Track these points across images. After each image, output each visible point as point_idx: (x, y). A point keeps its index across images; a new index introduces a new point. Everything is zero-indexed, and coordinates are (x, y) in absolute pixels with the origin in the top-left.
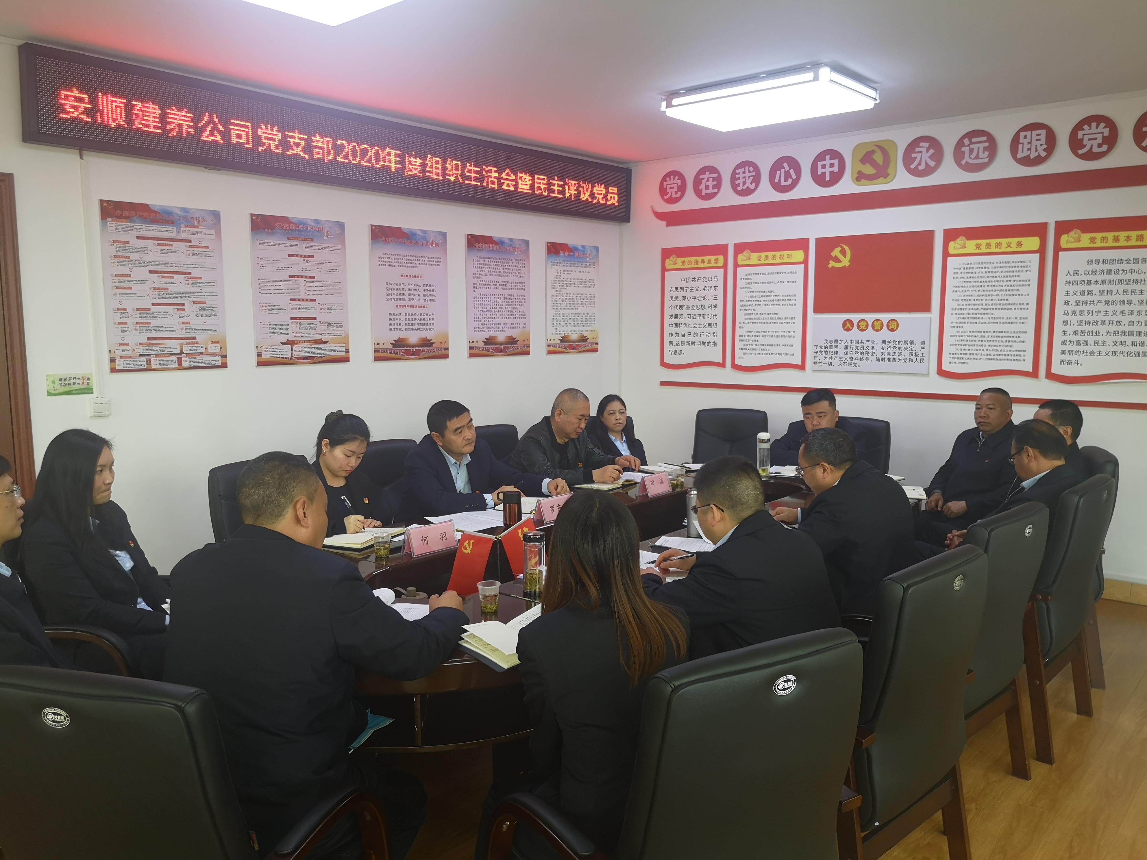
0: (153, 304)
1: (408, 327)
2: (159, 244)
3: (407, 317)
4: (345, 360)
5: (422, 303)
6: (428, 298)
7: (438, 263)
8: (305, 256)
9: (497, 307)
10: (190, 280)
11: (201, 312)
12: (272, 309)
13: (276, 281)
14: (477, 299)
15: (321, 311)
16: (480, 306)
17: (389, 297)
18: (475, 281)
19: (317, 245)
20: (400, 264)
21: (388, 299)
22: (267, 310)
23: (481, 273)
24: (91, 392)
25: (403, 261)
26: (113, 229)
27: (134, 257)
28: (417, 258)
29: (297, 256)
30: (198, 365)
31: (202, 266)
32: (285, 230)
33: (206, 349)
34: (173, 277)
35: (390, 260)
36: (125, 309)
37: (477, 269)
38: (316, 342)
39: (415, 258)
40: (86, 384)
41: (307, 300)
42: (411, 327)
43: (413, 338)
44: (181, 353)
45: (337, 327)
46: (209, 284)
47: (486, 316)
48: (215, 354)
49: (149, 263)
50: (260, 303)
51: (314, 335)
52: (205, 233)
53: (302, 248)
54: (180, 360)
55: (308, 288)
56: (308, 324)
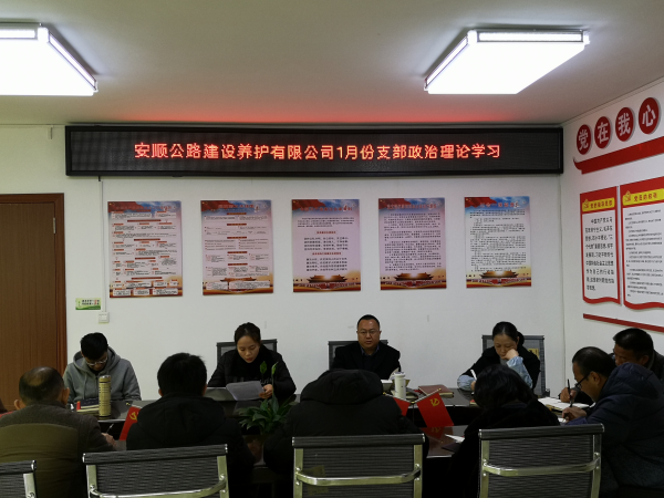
0: (136, 259)
1: (323, 268)
2: (140, 224)
3: (323, 261)
4: (270, 291)
5: (337, 251)
6: (341, 247)
7: (351, 222)
8: (240, 224)
9: (410, 251)
10: (159, 243)
11: (166, 262)
13: (218, 241)
14: (389, 246)
15: (251, 259)
16: (391, 251)
17: (307, 248)
18: (387, 232)
19: (249, 216)
20: (316, 225)
22: (211, 260)
23: (393, 226)
24: (99, 308)
25: (319, 222)
26: (115, 217)
27: (125, 232)
29: (234, 225)
30: (163, 294)
31: (167, 235)
32: (225, 209)
33: (168, 284)
34: (148, 242)
35: (308, 222)
36: (119, 262)
37: (389, 223)
39: (329, 220)
40: (97, 304)
41: (240, 252)
42: (326, 268)
43: (328, 275)
44: (152, 286)
45: (263, 269)
46: (171, 245)
47: (398, 259)
48: (174, 288)
49: (135, 235)
50: (206, 256)
51: (245, 275)
52: (170, 215)
53: (237, 219)
54: (151, 291)
55: (241, 245)
56: (241, 268)
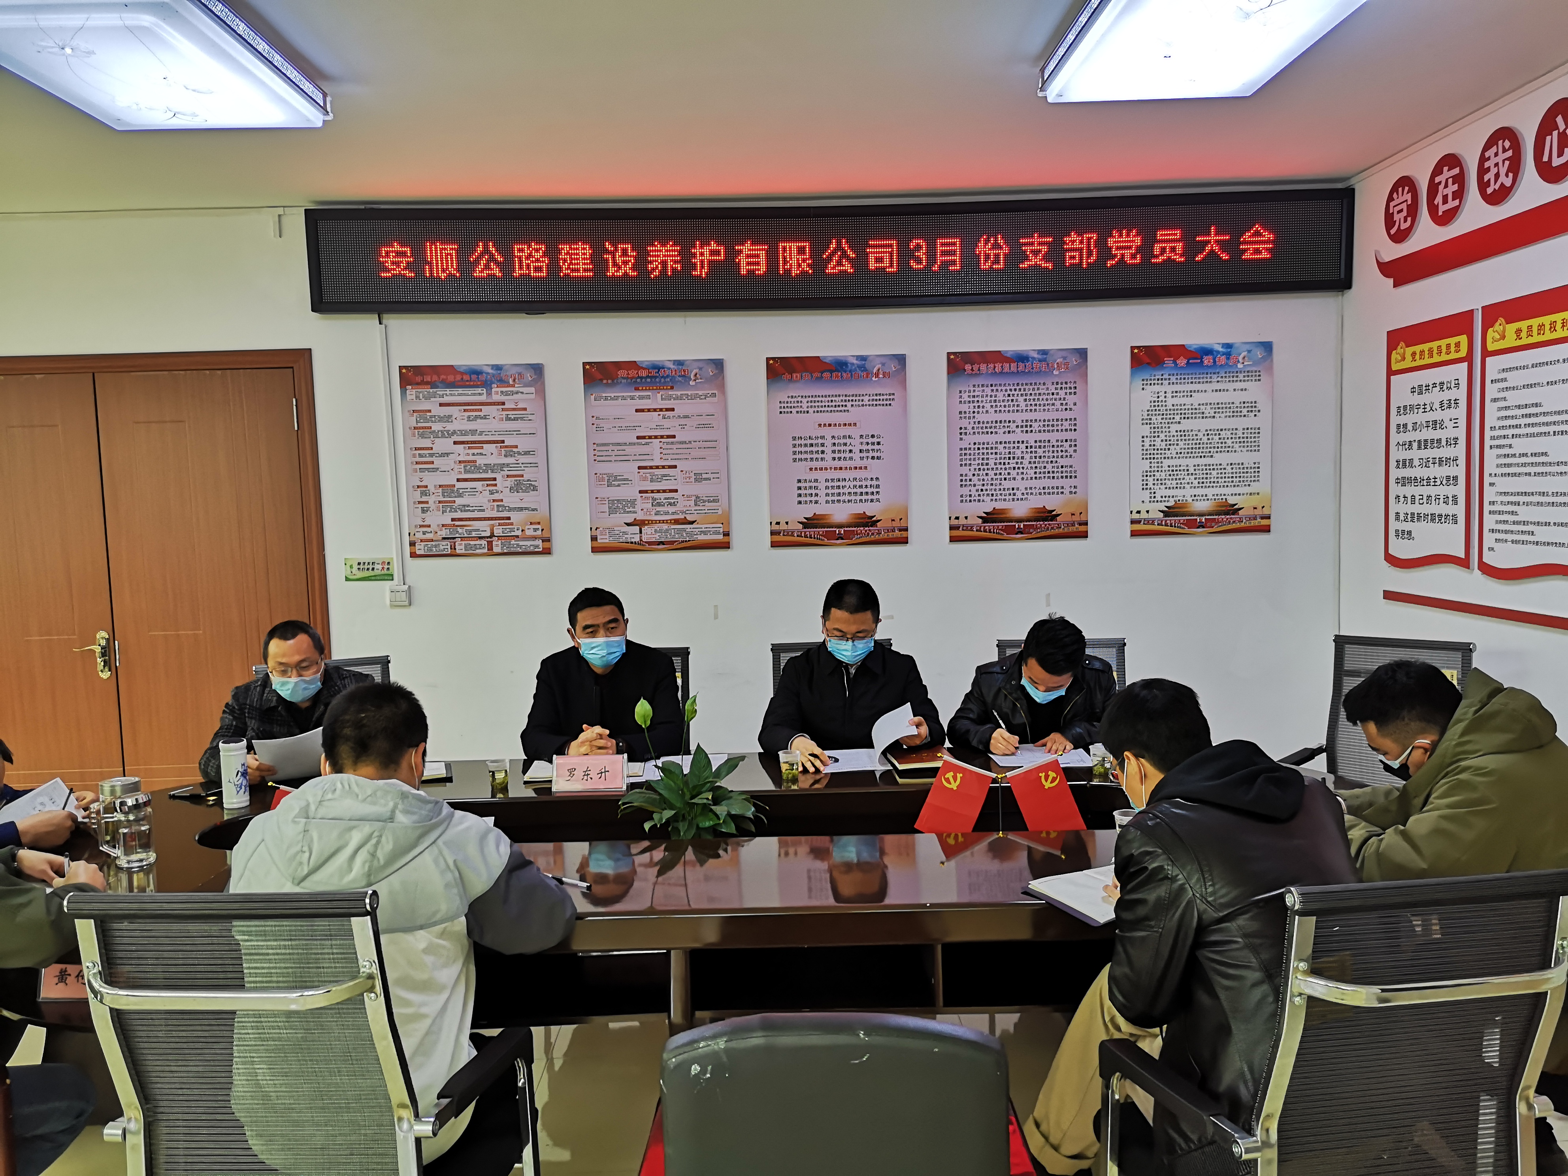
0: (458, 480)
1: (830, 498)
2: (465, 410)
3: (830, 484)
4: (724, 546)
5: (858, 463)
6: (868, 454)
7: (888, 402)
8: (661, 410)
9: (1011, 461)
10: (503, 450)
11: (517, 488)
12: (613, 480)
13: (619, 444)
14: (968, 452)
15: (685, 480)
16: (973, 462)
17: (798, 456)
18: (964, 423)
19: (679, 393)
20: (816, 409)
21: (795, 460)
22: (606, 483)
23: (976, 410)
24: (391, 578)
25: (823, 404)
26: (414, 397)
27: (436, 427)
28: (847, 398)
29: (649, 410)
30: (512, 550)
31: (518, 432)
32: (632, 378)
33: (522, 531)
34: (482, 448)
35: (799, 404)
36: (426, 487)
37: (967, 405)
38: (677, 522)
39: (844, 398)
40: (385, 570)
41: (663, 467)
42: (836, 498)
43: (841, 513)
44: (492, 535)
45: (709, 501)
46: (527, 453)
47: (986, 478)
48: (535, 538)
49: (454, 432)
50: (596, 474)
51: (673, 513)
52: (522, 393)
53: (657, 399)
54: (490, 545)
55: (665, 452)
56: (665, 499)
